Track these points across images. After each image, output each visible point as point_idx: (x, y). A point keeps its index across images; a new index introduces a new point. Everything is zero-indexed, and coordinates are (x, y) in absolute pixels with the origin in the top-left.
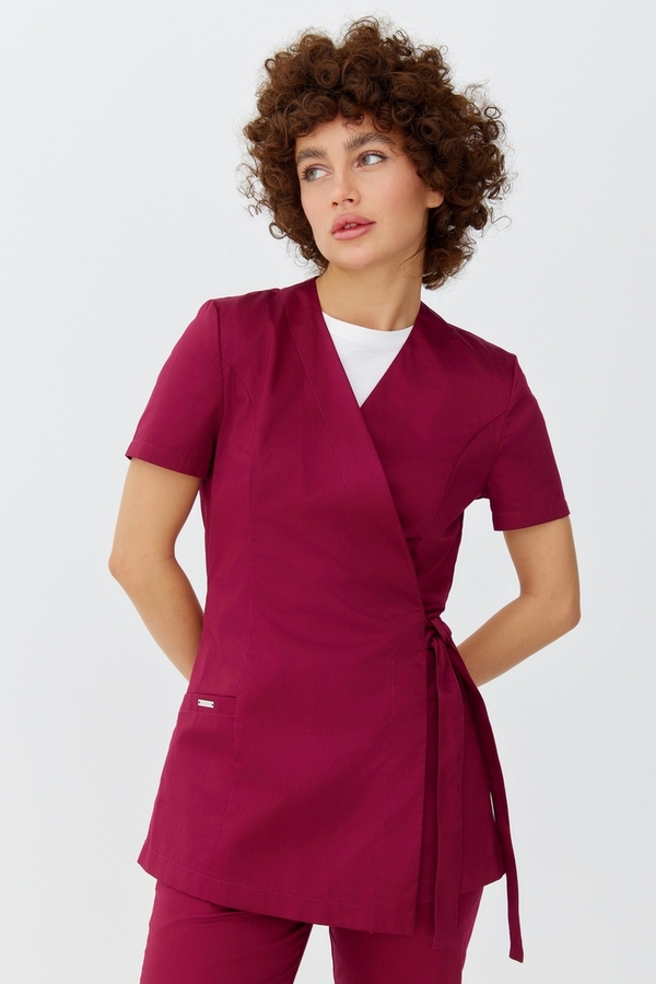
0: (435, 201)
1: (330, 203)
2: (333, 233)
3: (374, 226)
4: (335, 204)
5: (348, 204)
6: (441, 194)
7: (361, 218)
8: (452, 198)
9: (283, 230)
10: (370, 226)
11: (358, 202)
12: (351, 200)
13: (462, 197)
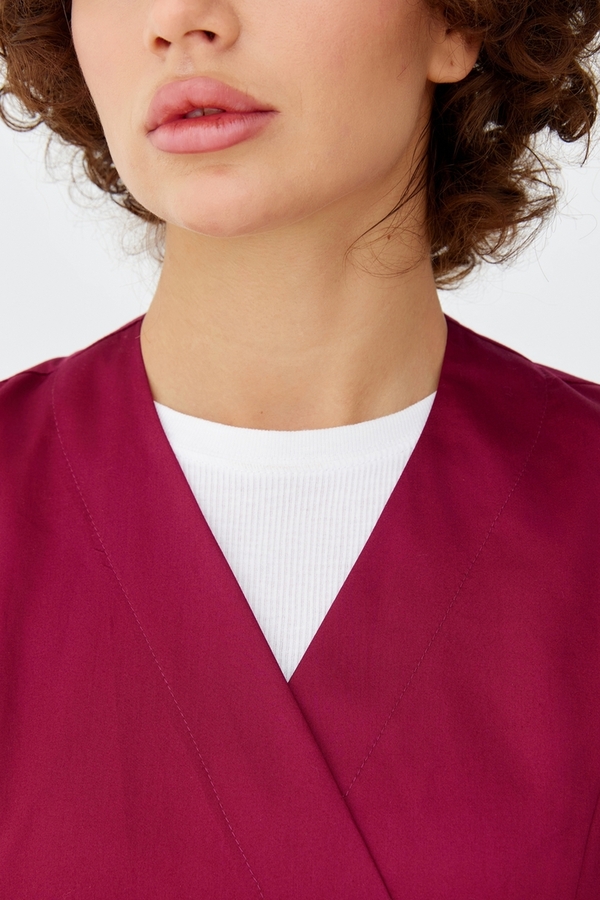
0: (453, 63)
1: (147, 40)
2: (151, 130)
3: (275, 122)
4: (162, 43)
5: (200, 46)
6: (469, 41)
7: (233, 92)
8: (505, 57)
9: (34, 105)
10: (260, 120)
11: (232, 45)
12: (210, 36)
13: (534, 55)
